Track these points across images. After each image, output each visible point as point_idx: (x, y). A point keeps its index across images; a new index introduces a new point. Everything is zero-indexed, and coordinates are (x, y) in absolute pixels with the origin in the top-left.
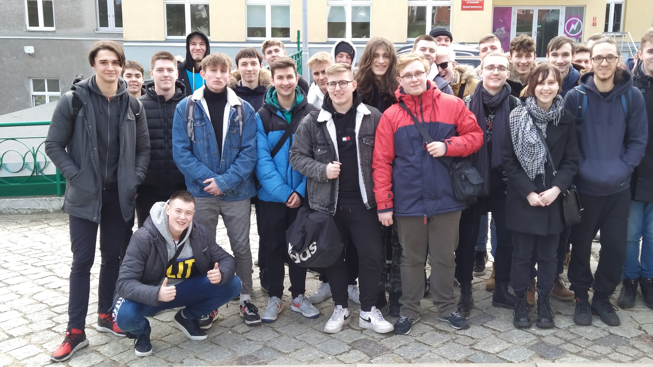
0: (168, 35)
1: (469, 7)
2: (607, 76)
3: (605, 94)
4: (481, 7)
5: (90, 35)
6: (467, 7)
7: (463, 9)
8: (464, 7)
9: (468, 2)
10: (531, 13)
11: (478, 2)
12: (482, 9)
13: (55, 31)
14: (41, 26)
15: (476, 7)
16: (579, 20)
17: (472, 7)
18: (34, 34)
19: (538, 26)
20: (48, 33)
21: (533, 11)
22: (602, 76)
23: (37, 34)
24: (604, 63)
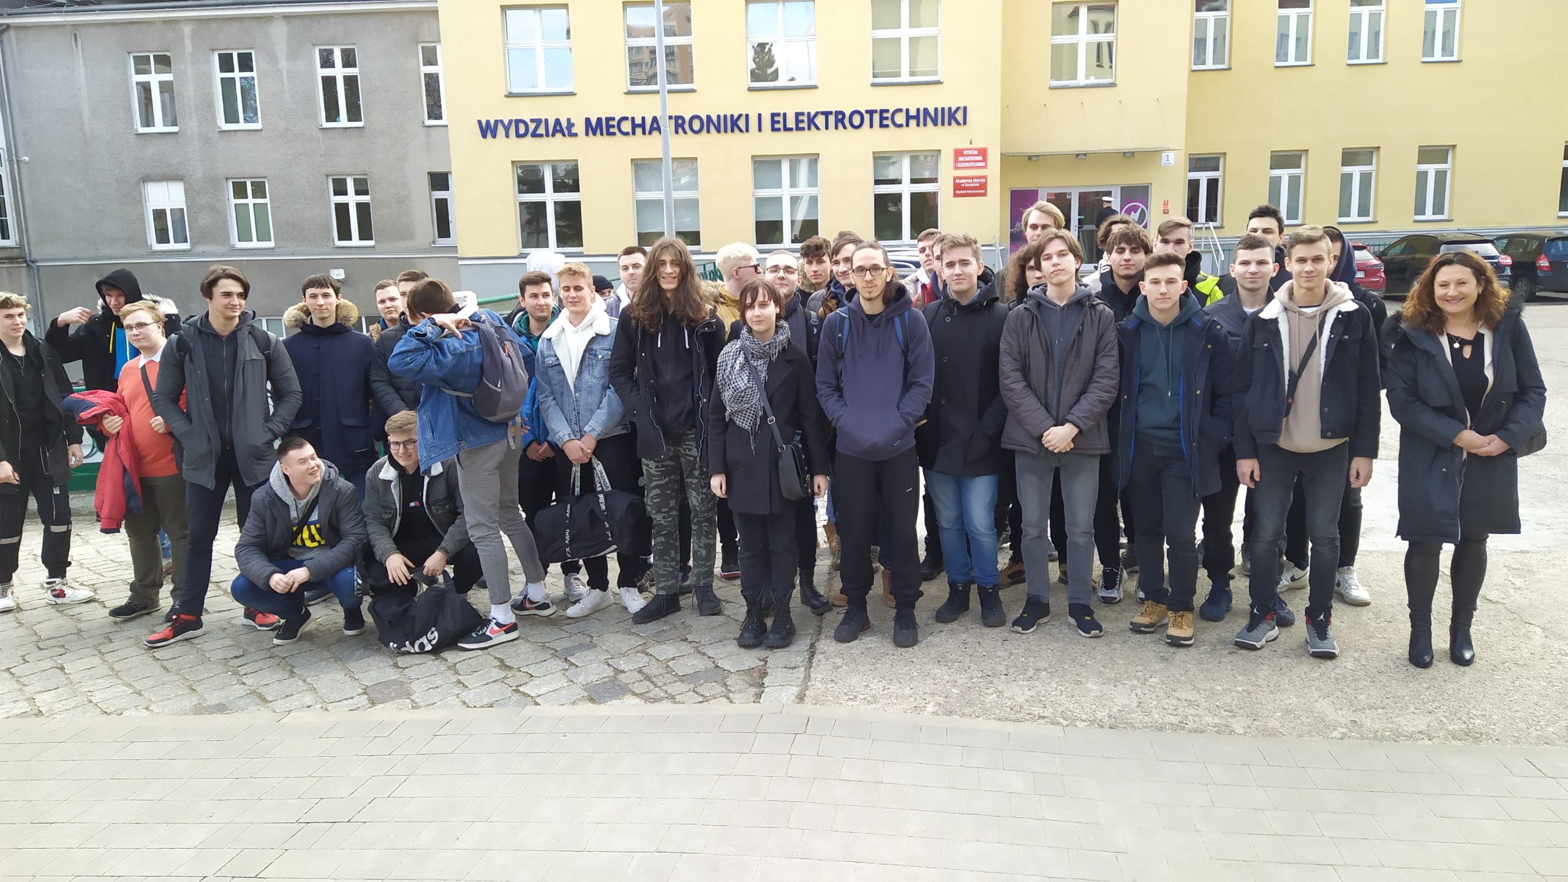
0: (524, 247)
1: (965, 192)
2: (874, 295)
3: (871, 317)
4: (983, 191)
5: (425, 251)
6: (961, 192)
7: (956, 195)
8: (957, 192)
9: (963, 185)
10: (1068, 197)
11: (978, 185)
12: (985, 195)
13: (374, 247)
14: (355, 241)
15: (976, 192)
16: (1142, 206)
17: (969, 192)
18: (344, 251)
19: (1080, 217)
20: (363, 249)
21: (1070, 194)
22: (867, 295)
23: (353, 251)
24: (868, 276)
